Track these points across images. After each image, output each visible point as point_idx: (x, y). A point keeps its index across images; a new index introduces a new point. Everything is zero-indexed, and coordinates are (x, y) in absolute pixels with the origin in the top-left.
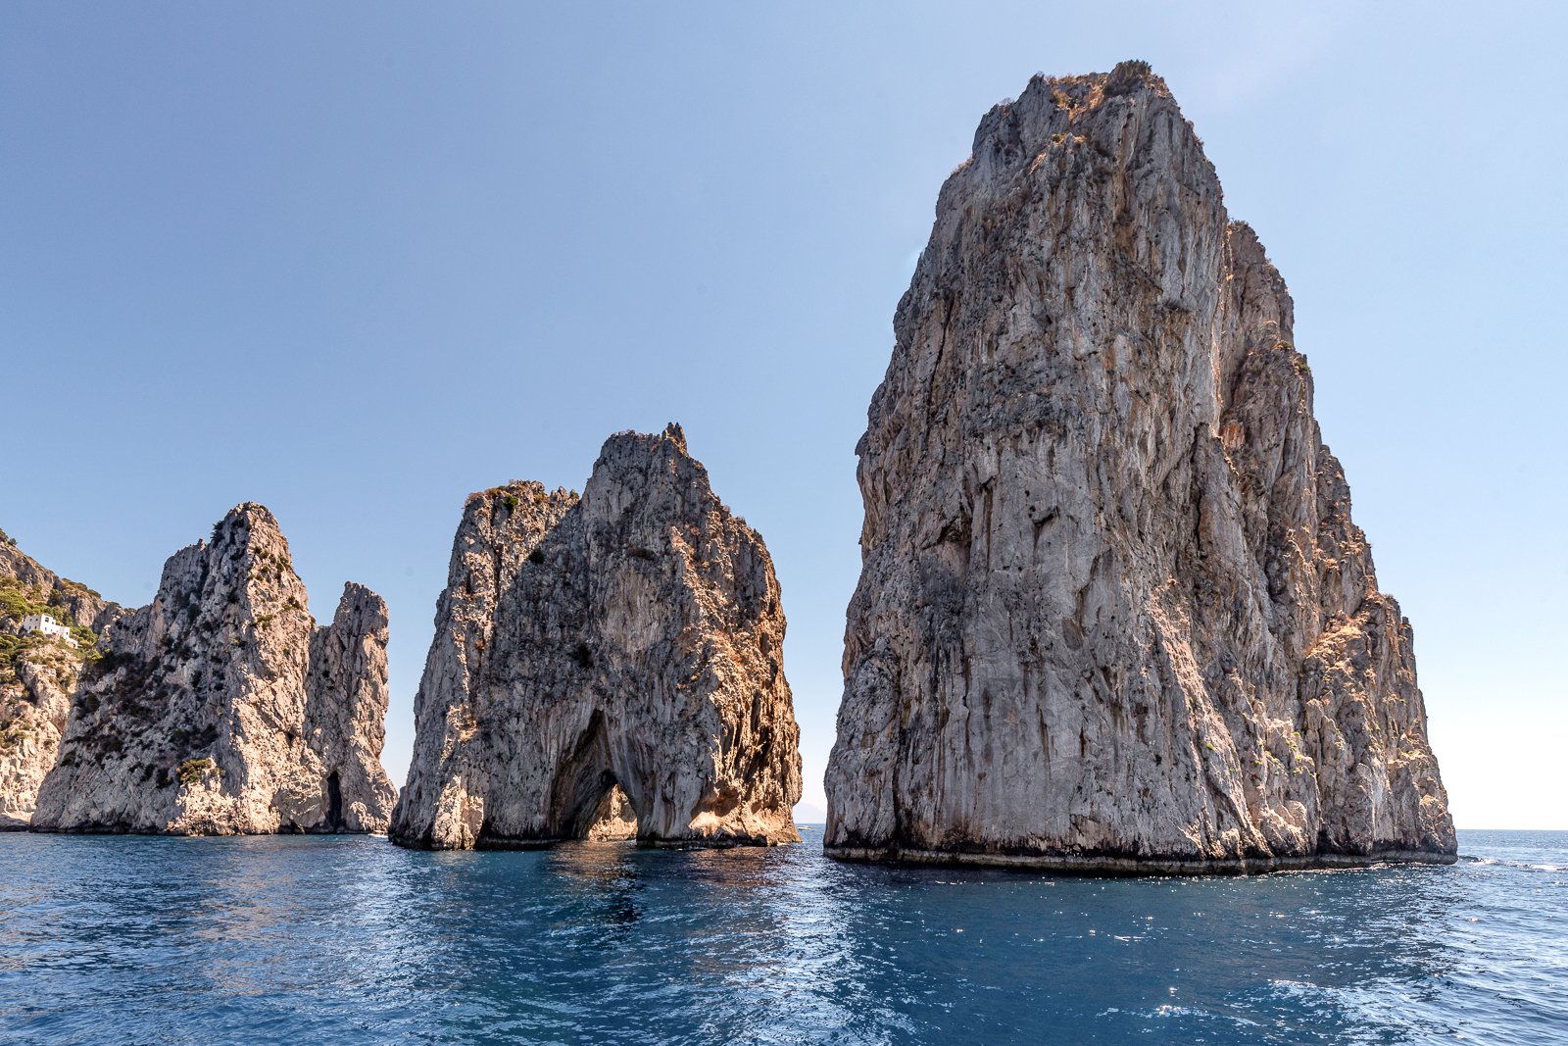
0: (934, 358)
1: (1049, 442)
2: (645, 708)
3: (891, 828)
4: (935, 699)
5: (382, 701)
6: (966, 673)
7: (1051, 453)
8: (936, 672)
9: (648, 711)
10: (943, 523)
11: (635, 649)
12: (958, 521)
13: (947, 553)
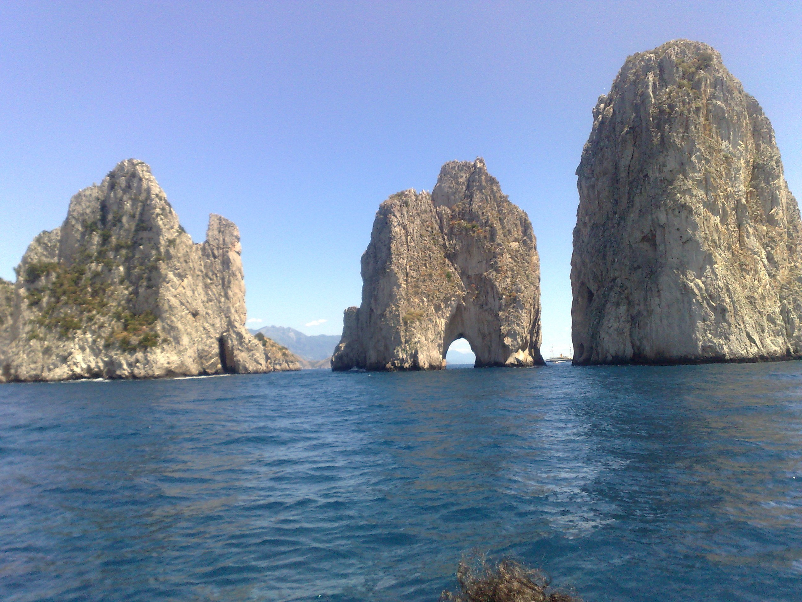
0: (630, 158)
1: (686, 213)
2: (484, 303)
3: (632, 355)
4: (647, 305)
5: (243, 290)
6: (659, 296)
7: (687, 217)
8: (647, 295)
9: (486, 304)
10: (643, 235)
11: (473, 274)
12: (650, 235)
13: (645, 246)
